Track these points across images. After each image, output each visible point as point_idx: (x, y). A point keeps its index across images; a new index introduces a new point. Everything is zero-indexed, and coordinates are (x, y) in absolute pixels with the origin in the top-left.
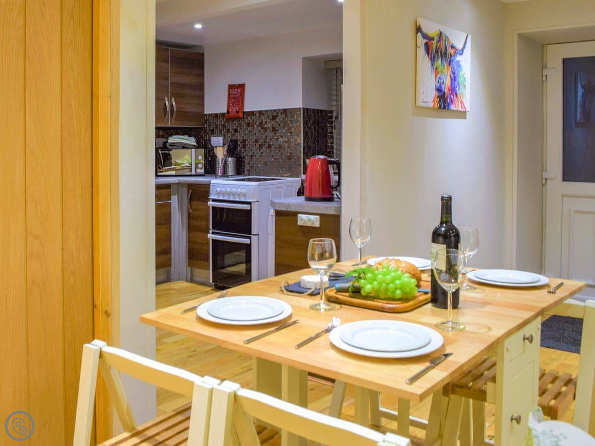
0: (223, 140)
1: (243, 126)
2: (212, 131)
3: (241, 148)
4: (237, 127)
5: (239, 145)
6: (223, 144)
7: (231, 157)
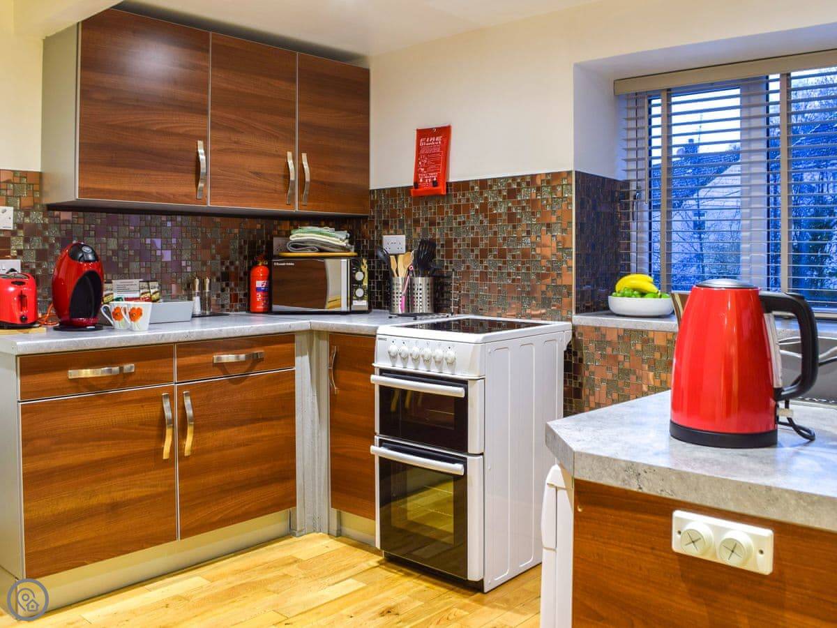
0: (407, 241)
1: (447, 212)
2: (386, 224)
3: (443, 256)
4: (435, 213)
5: (439, 251)
6: (407, 247)
7: (422, 276)
